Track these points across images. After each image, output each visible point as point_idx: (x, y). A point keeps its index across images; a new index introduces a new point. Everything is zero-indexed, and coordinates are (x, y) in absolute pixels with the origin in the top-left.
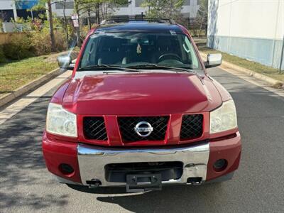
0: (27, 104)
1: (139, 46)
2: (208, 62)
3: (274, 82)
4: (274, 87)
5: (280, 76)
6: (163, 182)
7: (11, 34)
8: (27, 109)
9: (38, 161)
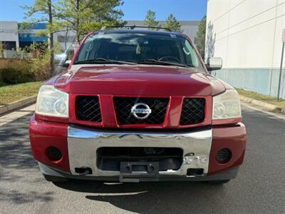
0: (19, 116)
1: (138, 47)
2: (209, 64)
3: (272, 107)
4: (273, 111)
5: (279, 103)
6: (160, 172)
7: (11, 60)
8: (18, 120)
9: (24, 162)
